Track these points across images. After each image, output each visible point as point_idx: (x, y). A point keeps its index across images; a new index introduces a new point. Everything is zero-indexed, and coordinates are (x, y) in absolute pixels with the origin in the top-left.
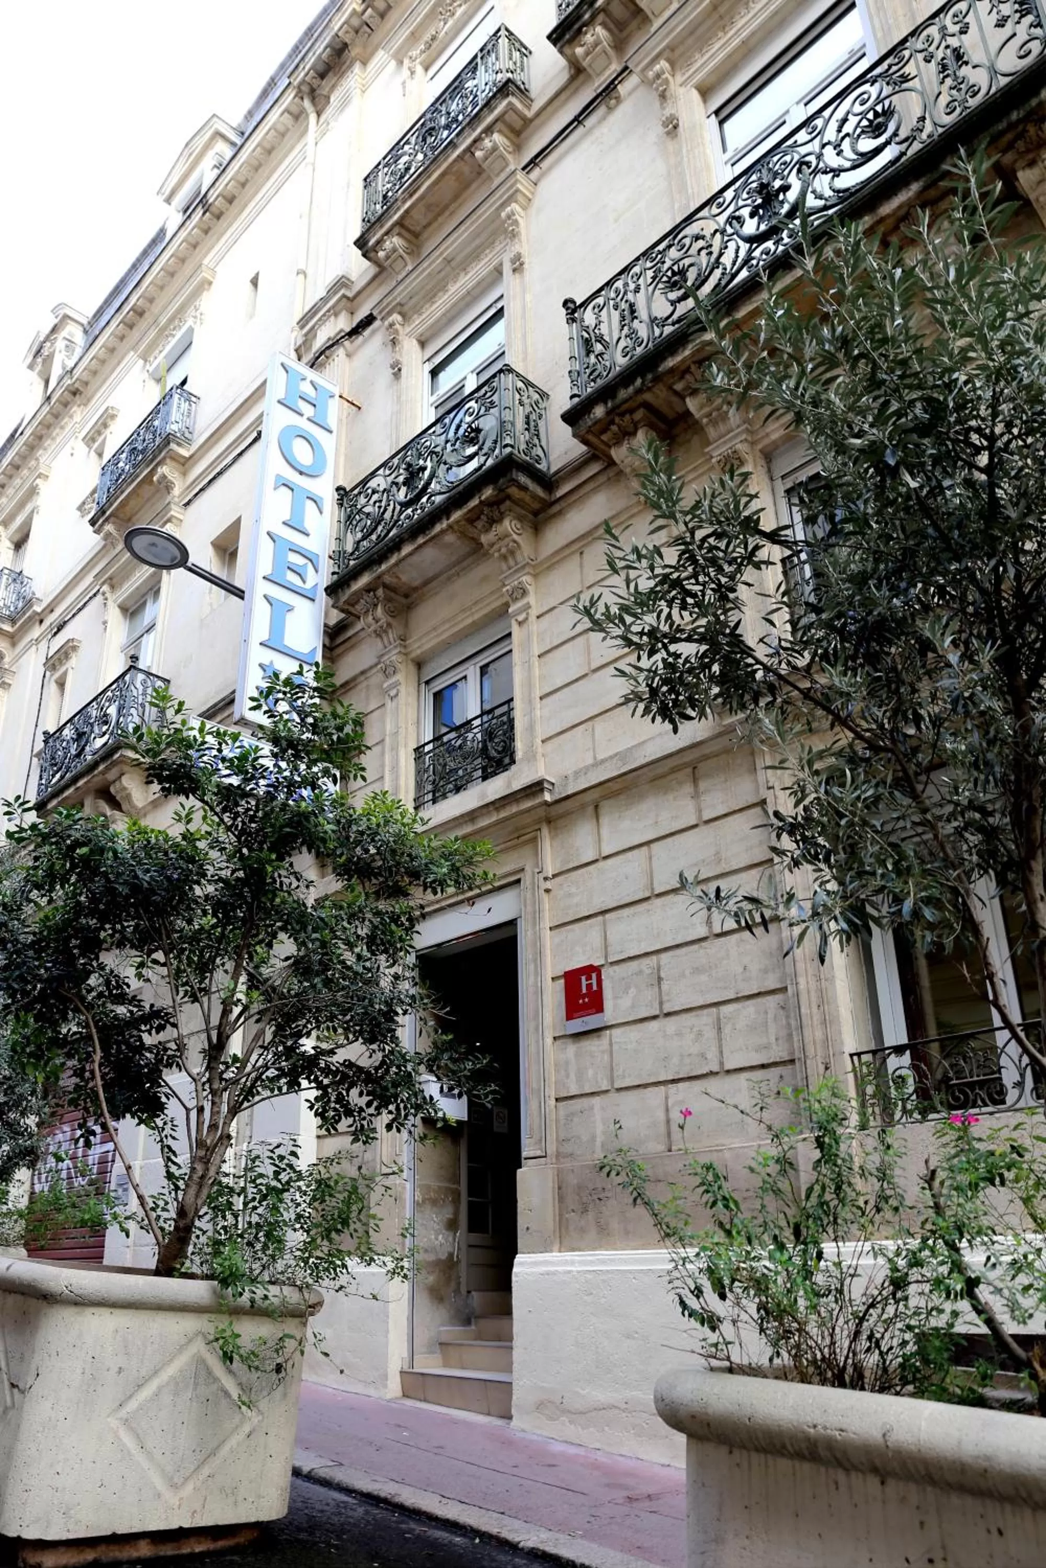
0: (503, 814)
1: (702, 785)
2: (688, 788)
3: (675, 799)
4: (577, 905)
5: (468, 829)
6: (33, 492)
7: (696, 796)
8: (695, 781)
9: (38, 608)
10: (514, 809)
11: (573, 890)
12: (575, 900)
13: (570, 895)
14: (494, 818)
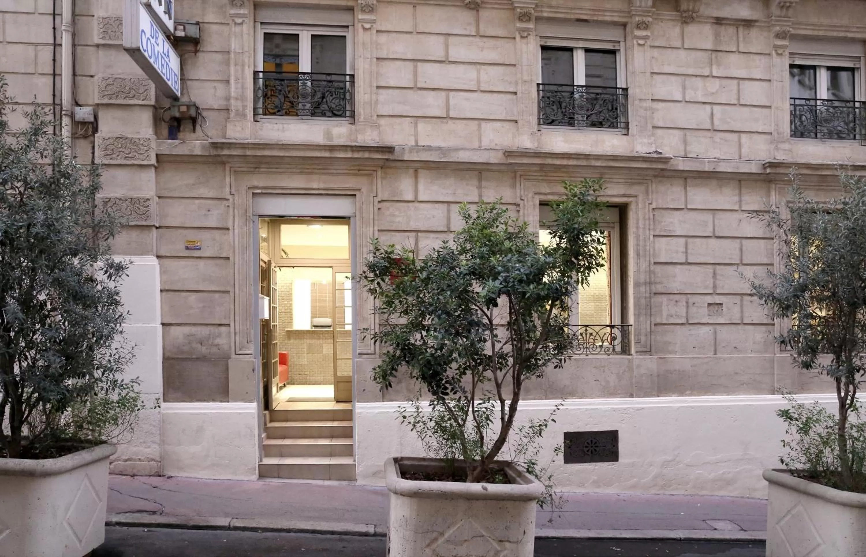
0: (356, 155)
1: (484, 184)
2: (475, 182)
3: (467, 185)
4: (399, 222)
5: (327, 154)
7: (480, 187)
8: (480, 180)
10: (367, 155)
11: (397, 213)
12: (398, 219)
13: (394, 216)
14: (349, 155)
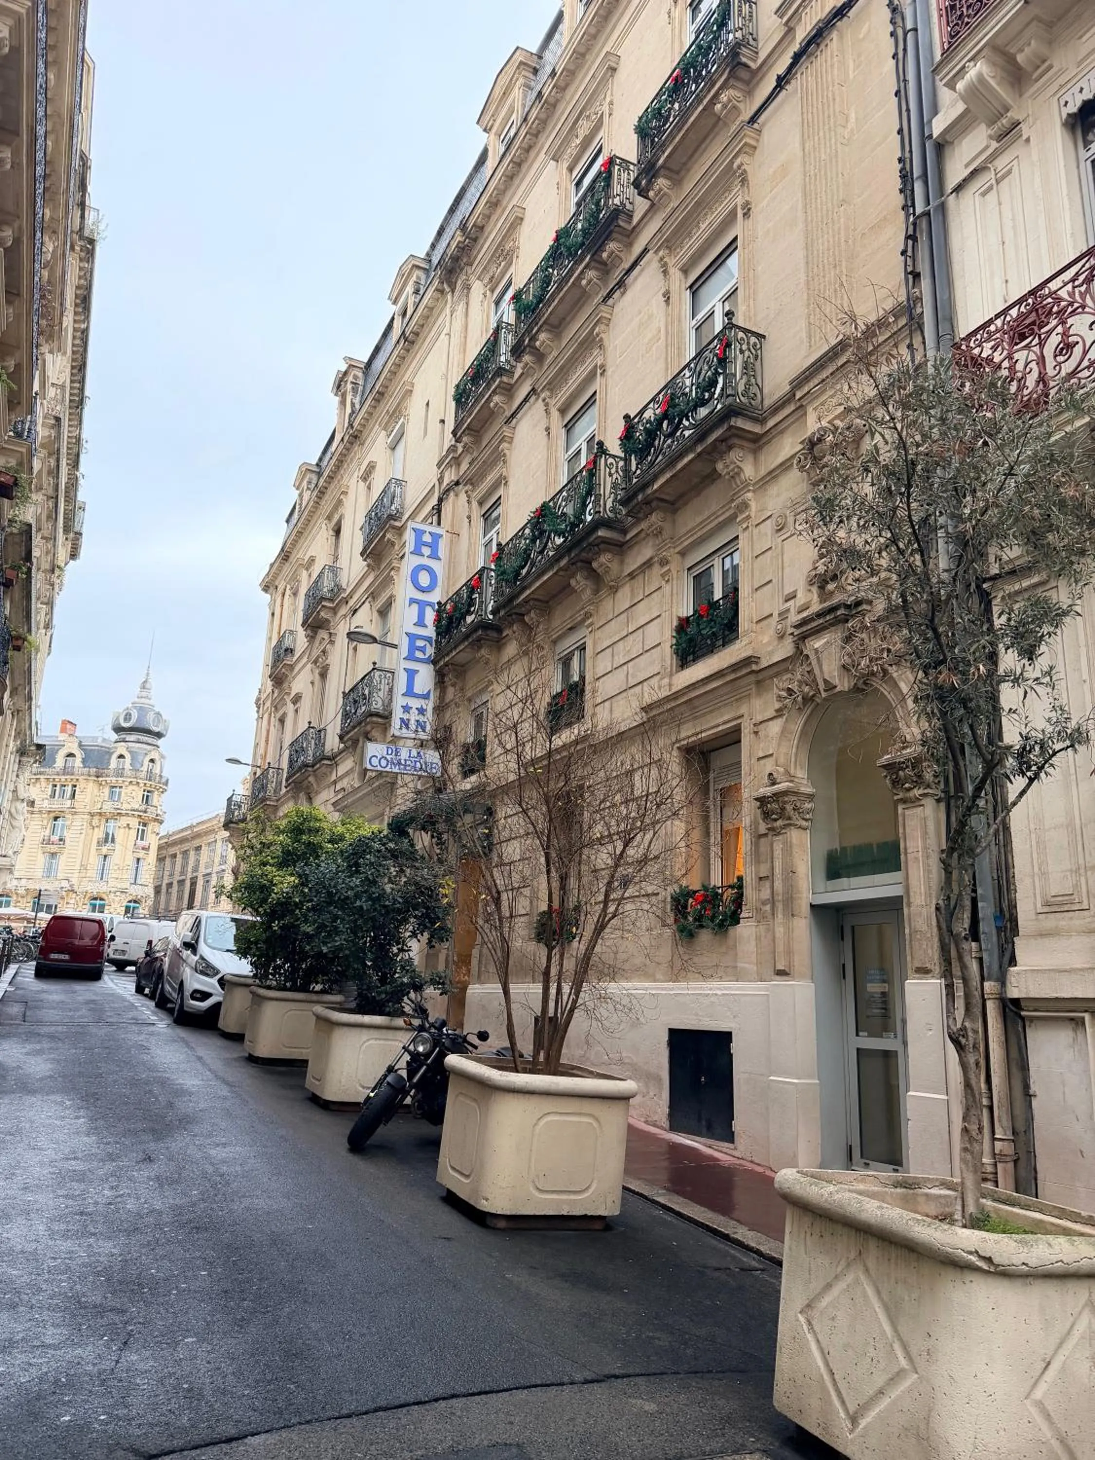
6: (340, 503)
9: (344, 595)
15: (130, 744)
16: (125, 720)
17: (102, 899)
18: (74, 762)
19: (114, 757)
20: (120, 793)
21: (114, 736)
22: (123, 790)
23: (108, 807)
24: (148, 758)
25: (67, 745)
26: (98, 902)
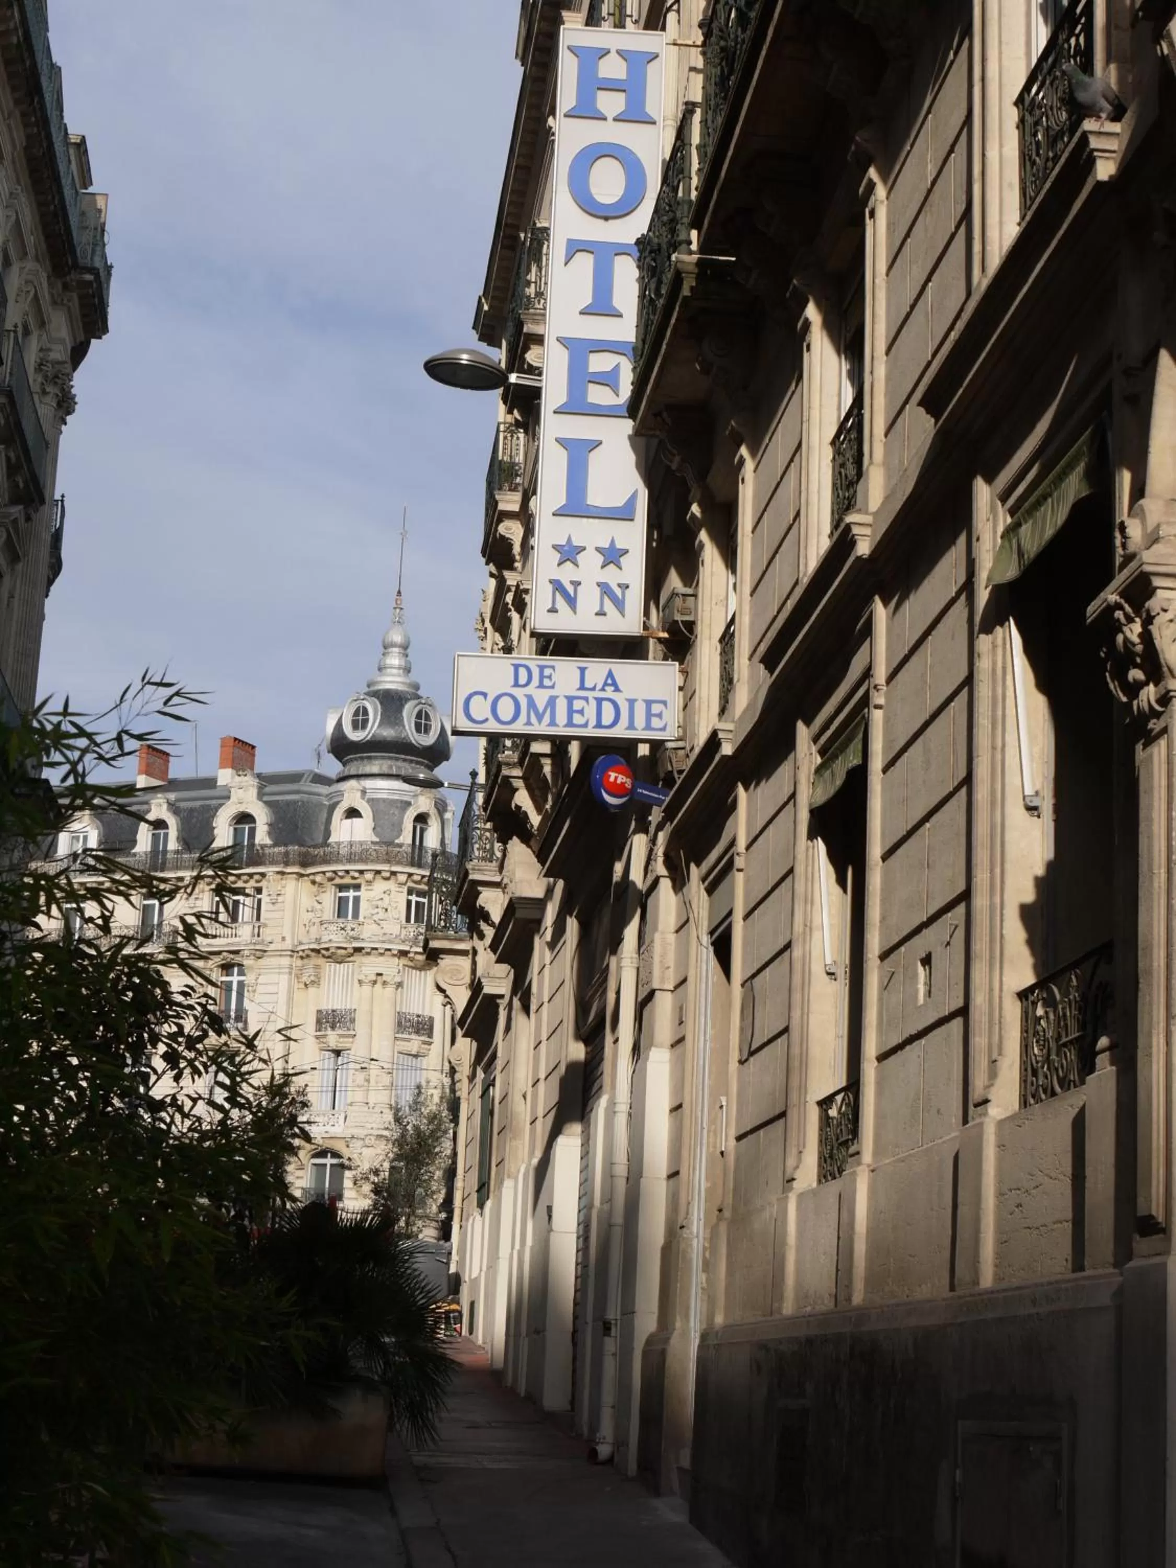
15: (369, 783)
16: (355, 726)
17: (336, 1155)
18: (252, 832)
19: (338, 813)
20: (357, 900)
21: (332, 766)
22: (363, 893)
23: (334, 937)
24: (411, 814)
25: (235, 795)
26: (329, 1161)
